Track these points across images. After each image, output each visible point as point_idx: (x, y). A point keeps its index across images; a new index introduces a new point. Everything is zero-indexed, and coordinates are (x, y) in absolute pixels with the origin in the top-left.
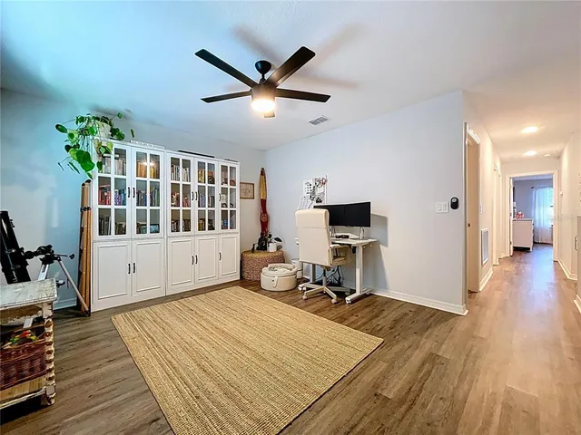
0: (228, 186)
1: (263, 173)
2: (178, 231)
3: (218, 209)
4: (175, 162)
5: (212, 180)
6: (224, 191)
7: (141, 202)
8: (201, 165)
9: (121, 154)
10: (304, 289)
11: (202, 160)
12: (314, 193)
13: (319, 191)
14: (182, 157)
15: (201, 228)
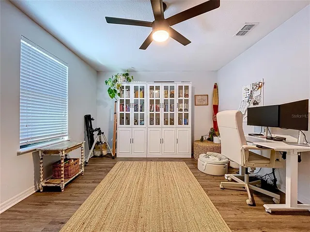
0: (183, 98)
1: (216, 87)
2: (153, 124)
3: (176, 113)
4: (152, 88)
5: (172, 95)
6: (180, 101)
7: (136, 110)
8: (166, 88)
9: (128, 88)
10: (229, 179)
11: (166, 84)
12: (251, 96)
13: (256, 94)
14: (155, 85)
15: (166, 123)
